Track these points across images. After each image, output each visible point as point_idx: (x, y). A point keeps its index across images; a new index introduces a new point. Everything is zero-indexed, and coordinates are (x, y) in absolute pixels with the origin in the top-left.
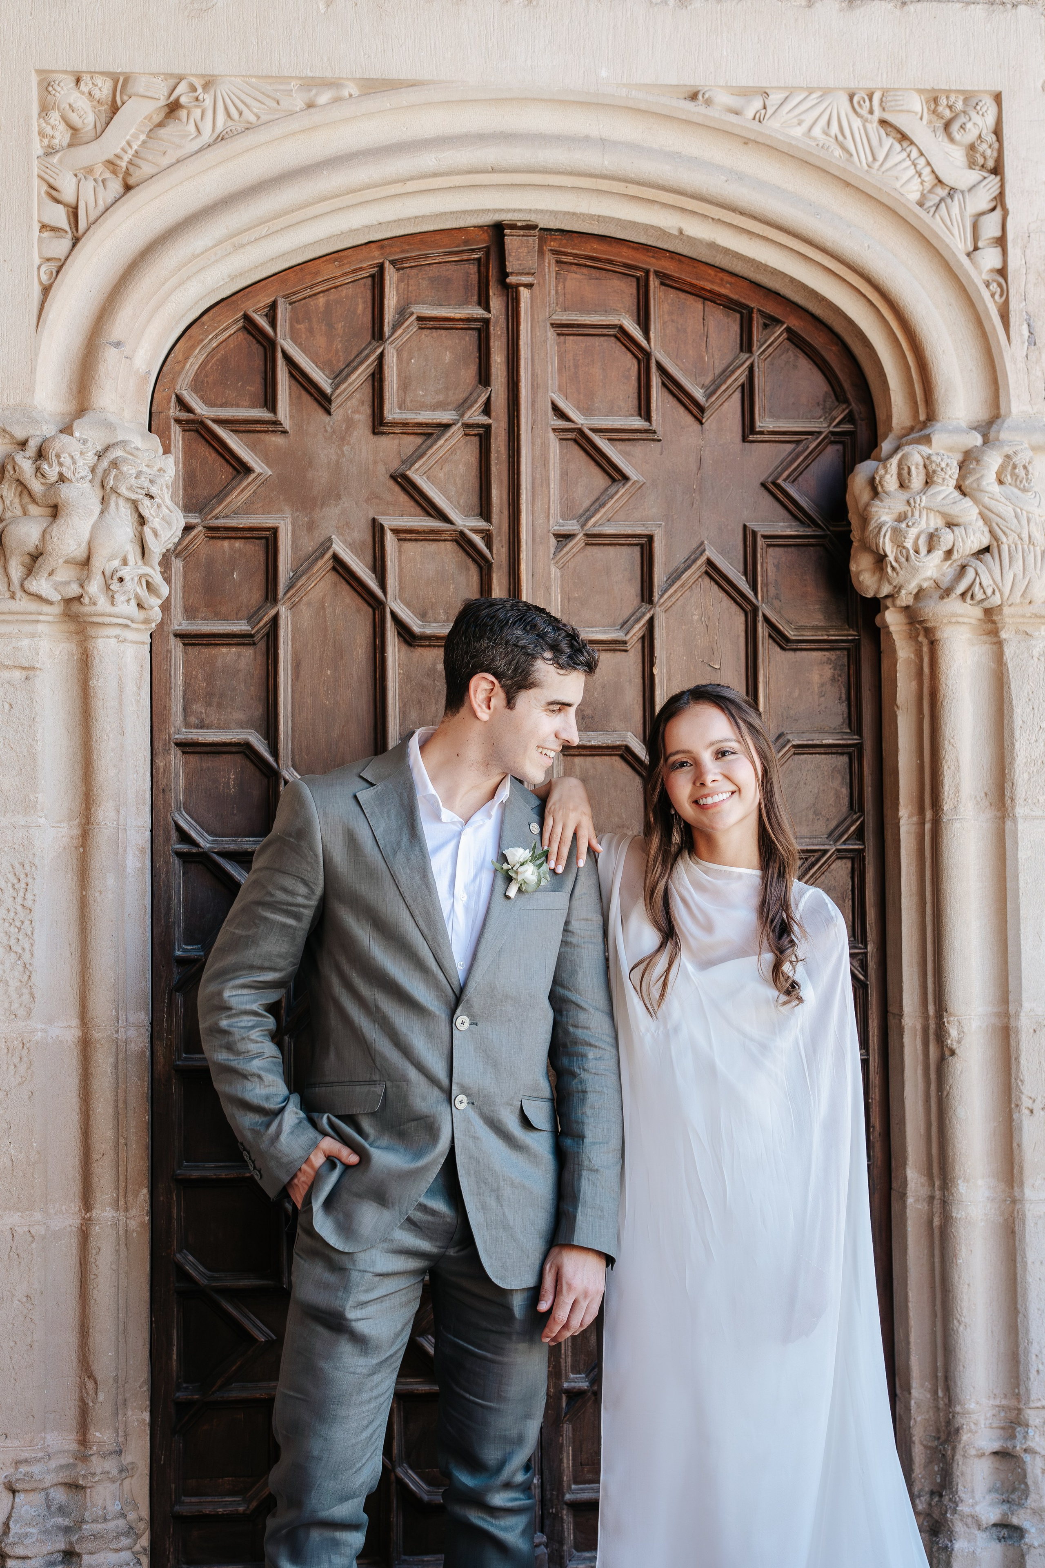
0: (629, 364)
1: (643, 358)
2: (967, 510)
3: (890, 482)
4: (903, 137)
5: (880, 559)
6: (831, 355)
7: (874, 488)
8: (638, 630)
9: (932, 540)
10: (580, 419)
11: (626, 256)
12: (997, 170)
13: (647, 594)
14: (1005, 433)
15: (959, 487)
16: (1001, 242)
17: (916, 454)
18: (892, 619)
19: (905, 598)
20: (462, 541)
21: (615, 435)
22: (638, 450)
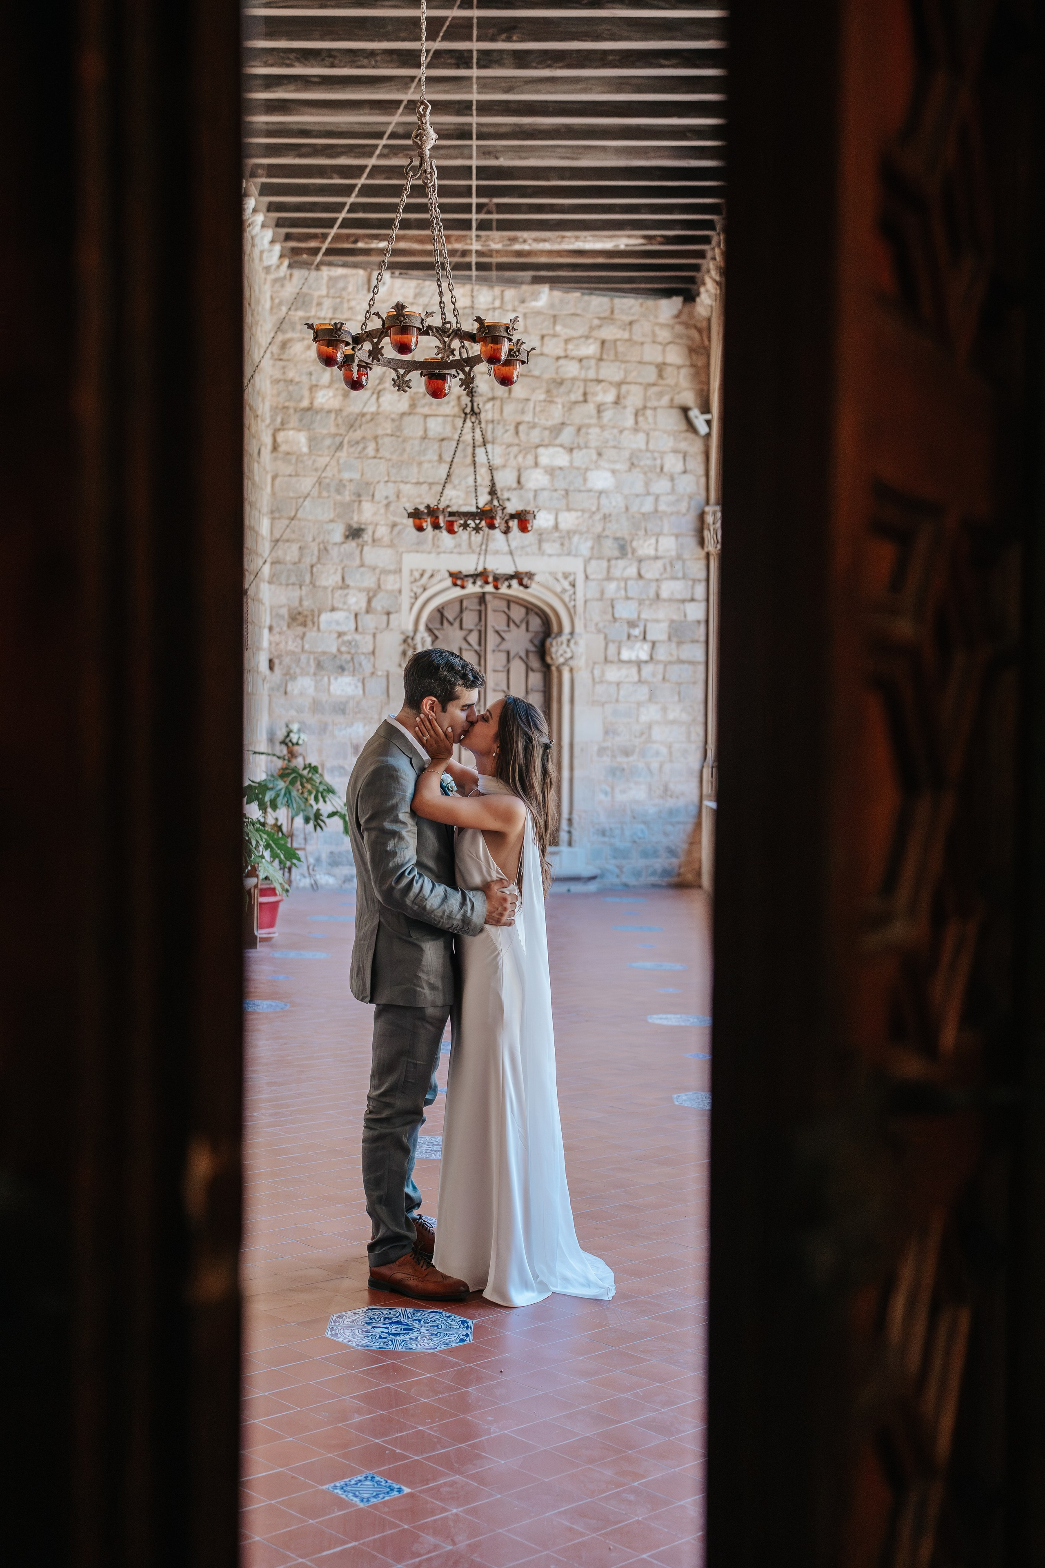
0: (505, 617)
1: (509, 618)
2: (568, 650)
3: (554, 643)
4: (557, 580)
5: (552, 658)
6: (543, 617)
7: (551, 644)
8: (506, 669)
9: (562, 655)
10: (497, 628)
11: (505, 597)
12: (574, 586)
13: (508, 661)
14: (576, 636)
15: (568, 645)
16: (574, 600)
17: (559, 639)
18: (554, 669)
19: (557, 665)
20: (476, 651)
21: (504, 631)
22: (508, 634)
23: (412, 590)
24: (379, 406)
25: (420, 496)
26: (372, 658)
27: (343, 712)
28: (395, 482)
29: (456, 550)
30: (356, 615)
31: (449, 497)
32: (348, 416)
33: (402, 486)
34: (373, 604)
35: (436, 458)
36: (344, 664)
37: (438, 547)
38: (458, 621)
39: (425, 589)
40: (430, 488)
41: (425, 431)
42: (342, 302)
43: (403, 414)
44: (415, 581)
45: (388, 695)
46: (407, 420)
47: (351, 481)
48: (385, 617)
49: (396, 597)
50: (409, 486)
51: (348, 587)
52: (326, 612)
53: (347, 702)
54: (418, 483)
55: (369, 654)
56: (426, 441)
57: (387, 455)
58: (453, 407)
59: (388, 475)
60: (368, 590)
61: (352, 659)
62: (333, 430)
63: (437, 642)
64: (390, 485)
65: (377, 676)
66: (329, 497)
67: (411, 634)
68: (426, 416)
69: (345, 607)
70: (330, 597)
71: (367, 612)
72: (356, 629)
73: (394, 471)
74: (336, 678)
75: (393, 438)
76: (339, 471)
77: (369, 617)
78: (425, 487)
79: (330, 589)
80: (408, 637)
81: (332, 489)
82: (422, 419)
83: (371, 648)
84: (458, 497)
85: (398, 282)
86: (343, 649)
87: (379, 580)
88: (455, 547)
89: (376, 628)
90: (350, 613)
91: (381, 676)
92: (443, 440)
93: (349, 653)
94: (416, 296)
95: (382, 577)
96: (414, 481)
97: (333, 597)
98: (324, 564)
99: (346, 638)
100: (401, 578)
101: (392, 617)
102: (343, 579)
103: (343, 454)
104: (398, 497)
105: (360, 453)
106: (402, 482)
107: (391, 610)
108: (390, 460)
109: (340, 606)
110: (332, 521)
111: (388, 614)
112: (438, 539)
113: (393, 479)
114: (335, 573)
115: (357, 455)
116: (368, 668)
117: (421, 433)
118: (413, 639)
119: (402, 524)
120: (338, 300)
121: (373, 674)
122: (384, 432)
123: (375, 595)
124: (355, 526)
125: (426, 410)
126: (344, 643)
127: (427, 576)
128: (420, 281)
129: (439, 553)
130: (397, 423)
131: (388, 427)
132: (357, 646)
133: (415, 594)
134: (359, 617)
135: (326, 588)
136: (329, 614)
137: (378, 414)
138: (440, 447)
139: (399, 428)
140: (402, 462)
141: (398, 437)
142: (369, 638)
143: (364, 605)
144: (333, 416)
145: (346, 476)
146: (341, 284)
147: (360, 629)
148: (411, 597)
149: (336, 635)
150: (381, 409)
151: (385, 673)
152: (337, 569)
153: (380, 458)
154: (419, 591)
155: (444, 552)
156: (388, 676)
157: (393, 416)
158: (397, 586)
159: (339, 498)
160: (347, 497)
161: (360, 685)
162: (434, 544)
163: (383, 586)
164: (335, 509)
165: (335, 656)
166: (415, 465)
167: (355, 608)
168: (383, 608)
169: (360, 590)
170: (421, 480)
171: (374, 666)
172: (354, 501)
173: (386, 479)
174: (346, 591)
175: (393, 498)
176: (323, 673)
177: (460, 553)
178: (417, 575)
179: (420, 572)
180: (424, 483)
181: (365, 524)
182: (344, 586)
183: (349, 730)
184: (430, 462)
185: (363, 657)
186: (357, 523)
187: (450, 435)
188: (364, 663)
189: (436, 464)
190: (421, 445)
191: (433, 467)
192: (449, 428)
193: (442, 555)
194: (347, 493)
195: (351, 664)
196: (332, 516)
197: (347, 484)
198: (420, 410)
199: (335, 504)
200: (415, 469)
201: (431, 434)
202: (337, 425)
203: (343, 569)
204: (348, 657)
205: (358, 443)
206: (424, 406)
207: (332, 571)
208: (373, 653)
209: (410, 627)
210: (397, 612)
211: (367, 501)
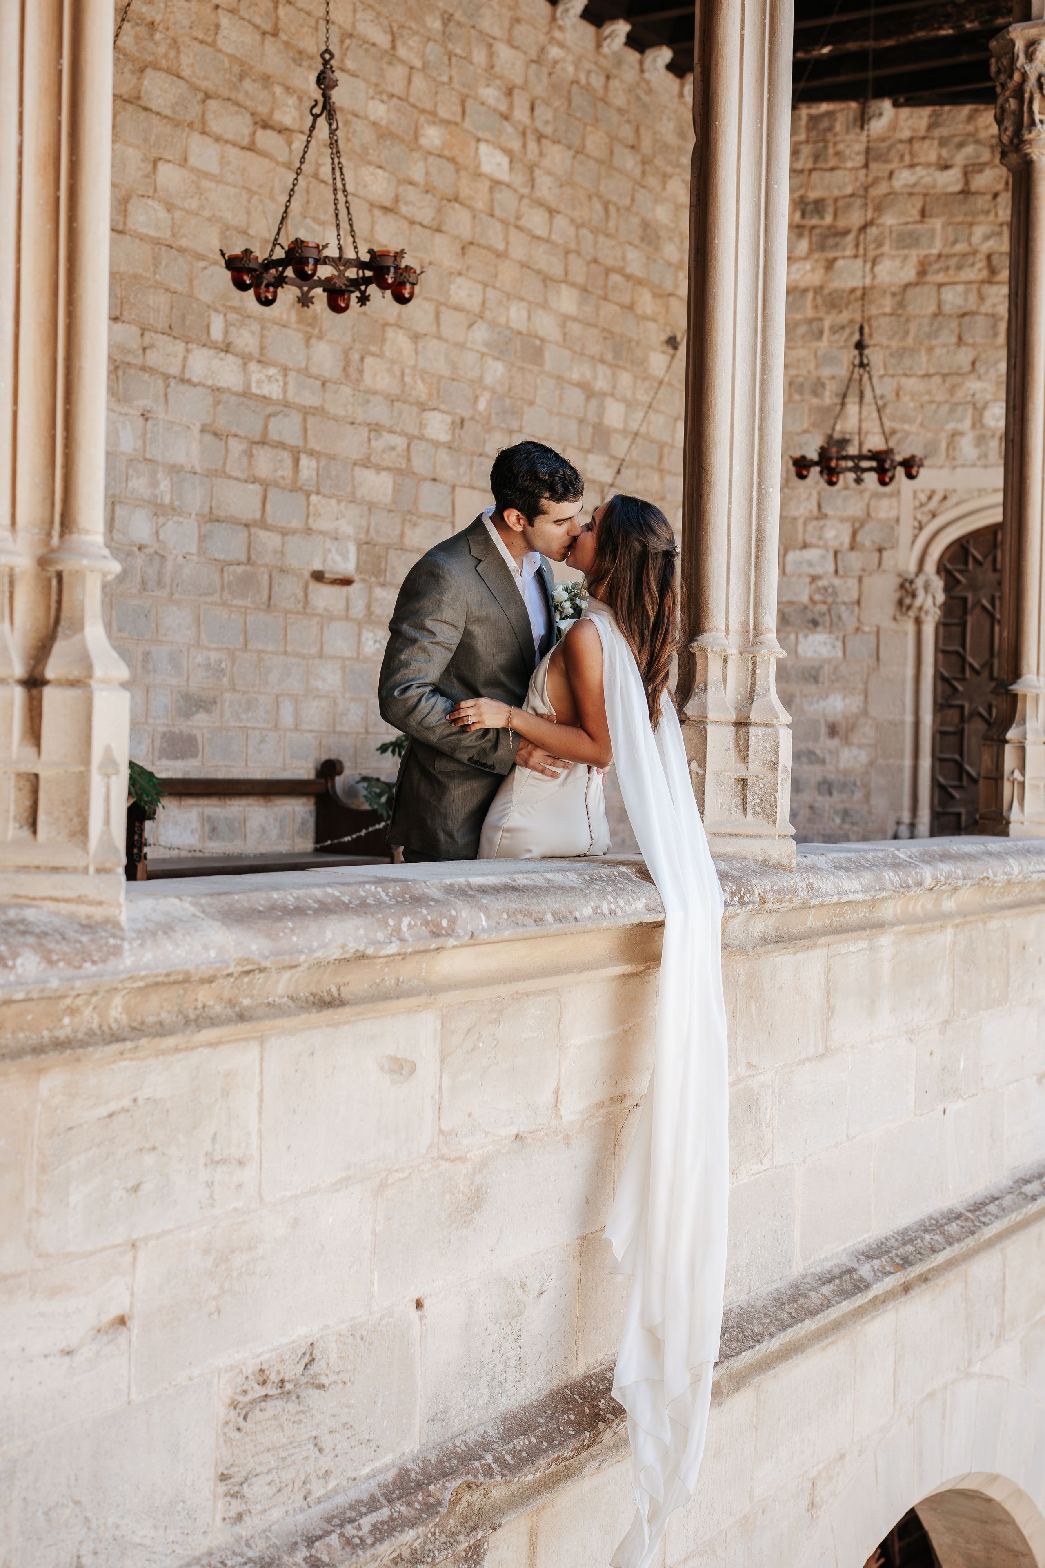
23: (915, 519)
24: (874, 277)
25: (929, 392)
26: (856, 609)
27: (817, 680)
28: (893, 376)
29: (979, 463)
30: (836, 553)
31: (971, 392)
32: (830, 294)
33: (904, 381)
34: (859, 538)
35: (954, 340)
36: (817, 617)
37: (954, 459)
38: (990, 558)
39: (934, 516)
40: (944, 381)
41: (939, 306)
42: (826, 147)
43: (907, 286)
44: (922, 505)
45: (878, 658)
46: (911, 292)
47: (833, 377)
48: (876, 555)
49: (892, 528)
50: (913, 380)
51: (825, 516)
52: (794, 548)
53: (821, 667)
54: (928, 376)
55: (853, 604)
56: (940, 318)
57: (884, 341)
58: (980, 270)
59: (885, 367)
60: (853, 520)
61: (829, 611)
62: (810, 313)
63: (958, 588)
64: (887, 380)
65: (864, 632)
66: (802, 400)
67: (911, 576)
68: (940, 285)
69: (821, 543)
70: (800, 528)
71: (852, 548)
72: (836, 572)
73: (893, 361)
74: (806, 636)
75: (893, 318)
76: (817, 366)
77: (853, 555)
78: (938, 380)
79: (800, 522)
80: (906, 580)
81: (807, 390)
82: (935, 289)
83: (855, 596)
84: (984, 390)
85: (905, 112)
86: (817, 597)
87: (868, 505)
88: (979, 458)
89: (863, 570)
90: (827, 550)
91: (869, 633)
92: (964, 315)
93: (825, 603)
94: (931, 127)
95: (873, 503)
96: (922, 372)
97: (805, 531)
98: (794, 488)
99: (821, 583)
100: (899, 502)
101: (885, 554)
102: (819, 506)
103: (824, 343)
104: (898, 395)
105: (846, 340)
106: (905, 375)
107: (886, 545)
108: (888, 347)
109: (814, 541)
110: (806, 431)
111: (880, 550)
112: (954, 449)
113: (891, 372)
114: (808, 499)
115: (842, 344)
116: (850, 623)
117: (932, 309)
118: (911, 582)
119: (903, 430)
120: (821, 145)
121: (858, 629)
122: (881, 311)
123: (862, 526)
124: (837, 436)
125: (940, 278)
126: (818, 590)
127: (937, 498)
128: (937, 108)
129: (954, 468)
130: (899, 298)
131: (888, 305)
132: (835, 594)
133: (920, 523)
134: (839, 556)
135: (795, 519)
136: (798, 552)
137: (873, 287)
138: (960, 325)
139: (901, 304)
140: (905, 349)
141: (900, 316)
142: (853, 583)
143: (846, 540)
144: (810, 295)
145: (826, 372)
146: (825, 124)
147: (841, 571)
148: (914, 528)
149: (808, 580)
150: (876, 282)
151: (875, 629)
152: (810, 494)
153: (875, 346)
154: (924, 519)
155: (963, 466)
156: (878, 633)
157: (893, 289)
158: (893, 514)
159: (815, 401)
160: (828, 398)
161: (839, 644)
162: (948, 455)
163: (873, 514)
164: (809, 416)
165: (806, 607)
166: (923, 353)
167: (833, 544)
168: (873, 542)
169: (842, 520)
170: (932, 371)
171: (859, 620)
172: (836, 404)
173: (882, 372)
174: (822, 522)
175: (890, 396)
176: (789, 629)
177: (985, 466)
178: (923, 497)
179: (928, 493)
180: (937, 374)
181: (851, 434)
182: (821, 516)
183: (822, 704)
184: (944, 346)
185: (843, 608)
186: (841, 432)
187: (974, 308)
188: (845, 615)
189: (952, 348)
190: (932, 324)
191: (948, 352)
192: (973, 297)
193: (959, 470)
194: (827, 394)
195: (827, 618)
196: (805, 425)
197: (827, 382)
198: (930, 278)
199: (810, 410)
200: (924, 358)
201: (947, 309)
202: (816, 307)
203: (819, 493)
204: (824, 608)
205: (843, 328)
206: (937, 272)
207: (804, 496)
208: (858, 602)
209: (912, 567)
210: (892, 547)
211: (854, 403)
